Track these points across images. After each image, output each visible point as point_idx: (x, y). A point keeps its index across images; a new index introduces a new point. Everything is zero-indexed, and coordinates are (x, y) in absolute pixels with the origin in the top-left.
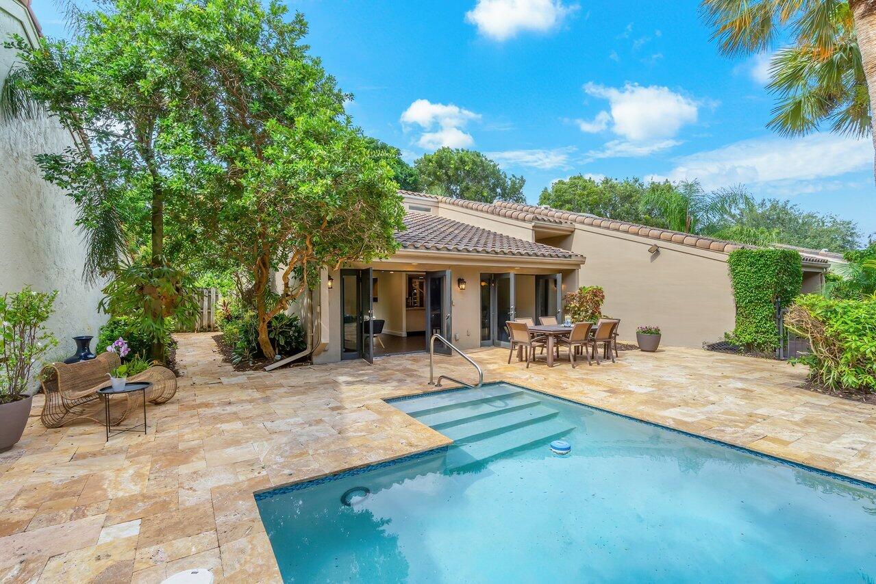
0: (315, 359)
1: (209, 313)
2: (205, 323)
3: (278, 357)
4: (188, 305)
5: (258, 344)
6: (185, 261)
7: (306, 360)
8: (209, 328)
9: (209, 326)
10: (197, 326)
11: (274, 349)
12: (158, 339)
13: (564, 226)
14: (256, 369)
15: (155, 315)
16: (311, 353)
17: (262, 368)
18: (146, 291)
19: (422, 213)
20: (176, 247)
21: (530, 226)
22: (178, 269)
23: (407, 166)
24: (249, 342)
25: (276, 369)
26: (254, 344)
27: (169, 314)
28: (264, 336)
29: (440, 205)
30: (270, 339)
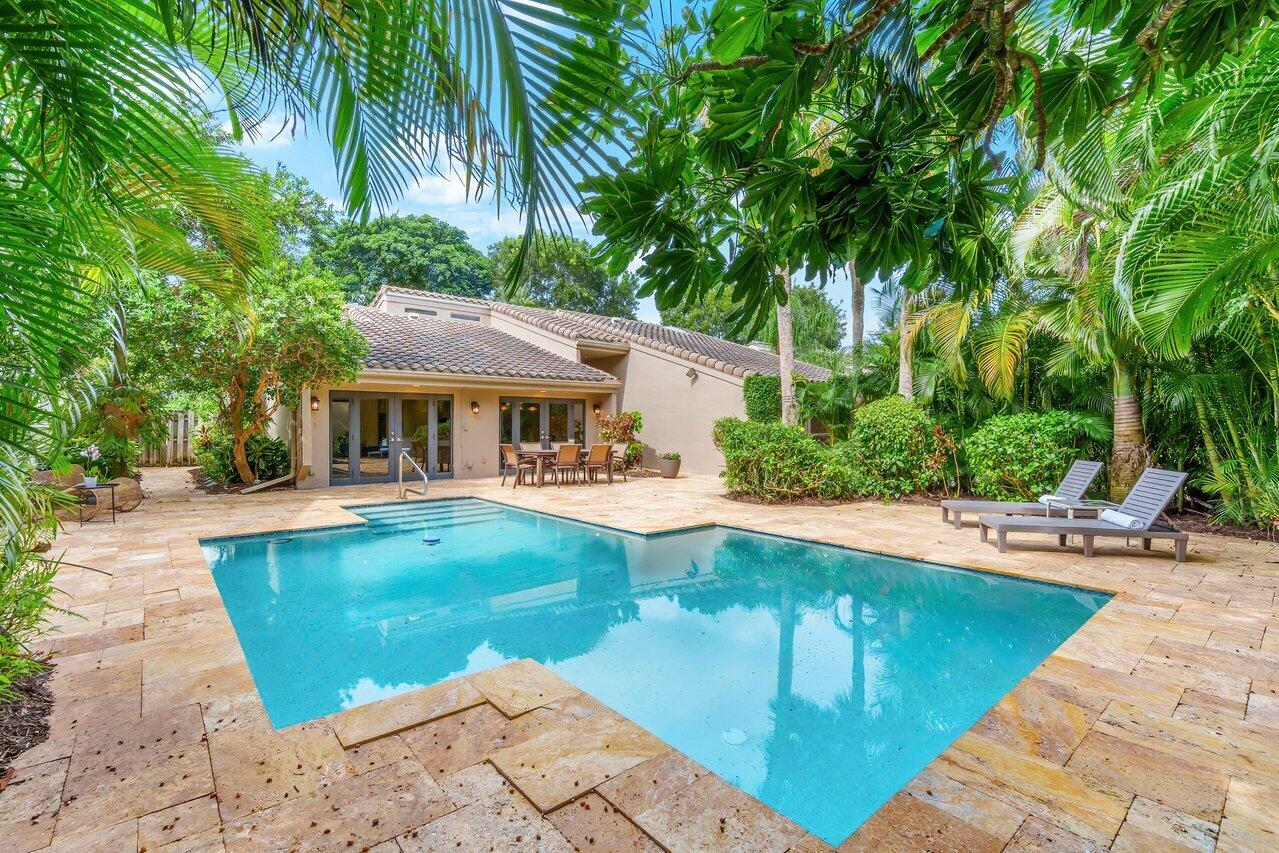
0: (299, 484)
1: (186, 443)
2: (180, 455)
3: (257, 481)
4: (154, 426)
5: (235, 469)
6: (152, 380)
7: (290, 485)
8: (186, 462)
9: (185, 459)
10: (169, 459)
11: (254, 473)
12: (122, 458)
13: (615, 345)
14: (231, 493)
15: (117, 436)
16: (295, 478)
17: (237, 491)
18: (108, 409)
19: (468, 323)
20: (142, 366)
21: (575, 344)
22: (142, 388)
23: (477, 254)
24: (225, 466)
25: (253, 492)
26: (231, 468)
27: (133, 435)
28: (240, 458)
29: (492, 313)
30: (249, 463)
